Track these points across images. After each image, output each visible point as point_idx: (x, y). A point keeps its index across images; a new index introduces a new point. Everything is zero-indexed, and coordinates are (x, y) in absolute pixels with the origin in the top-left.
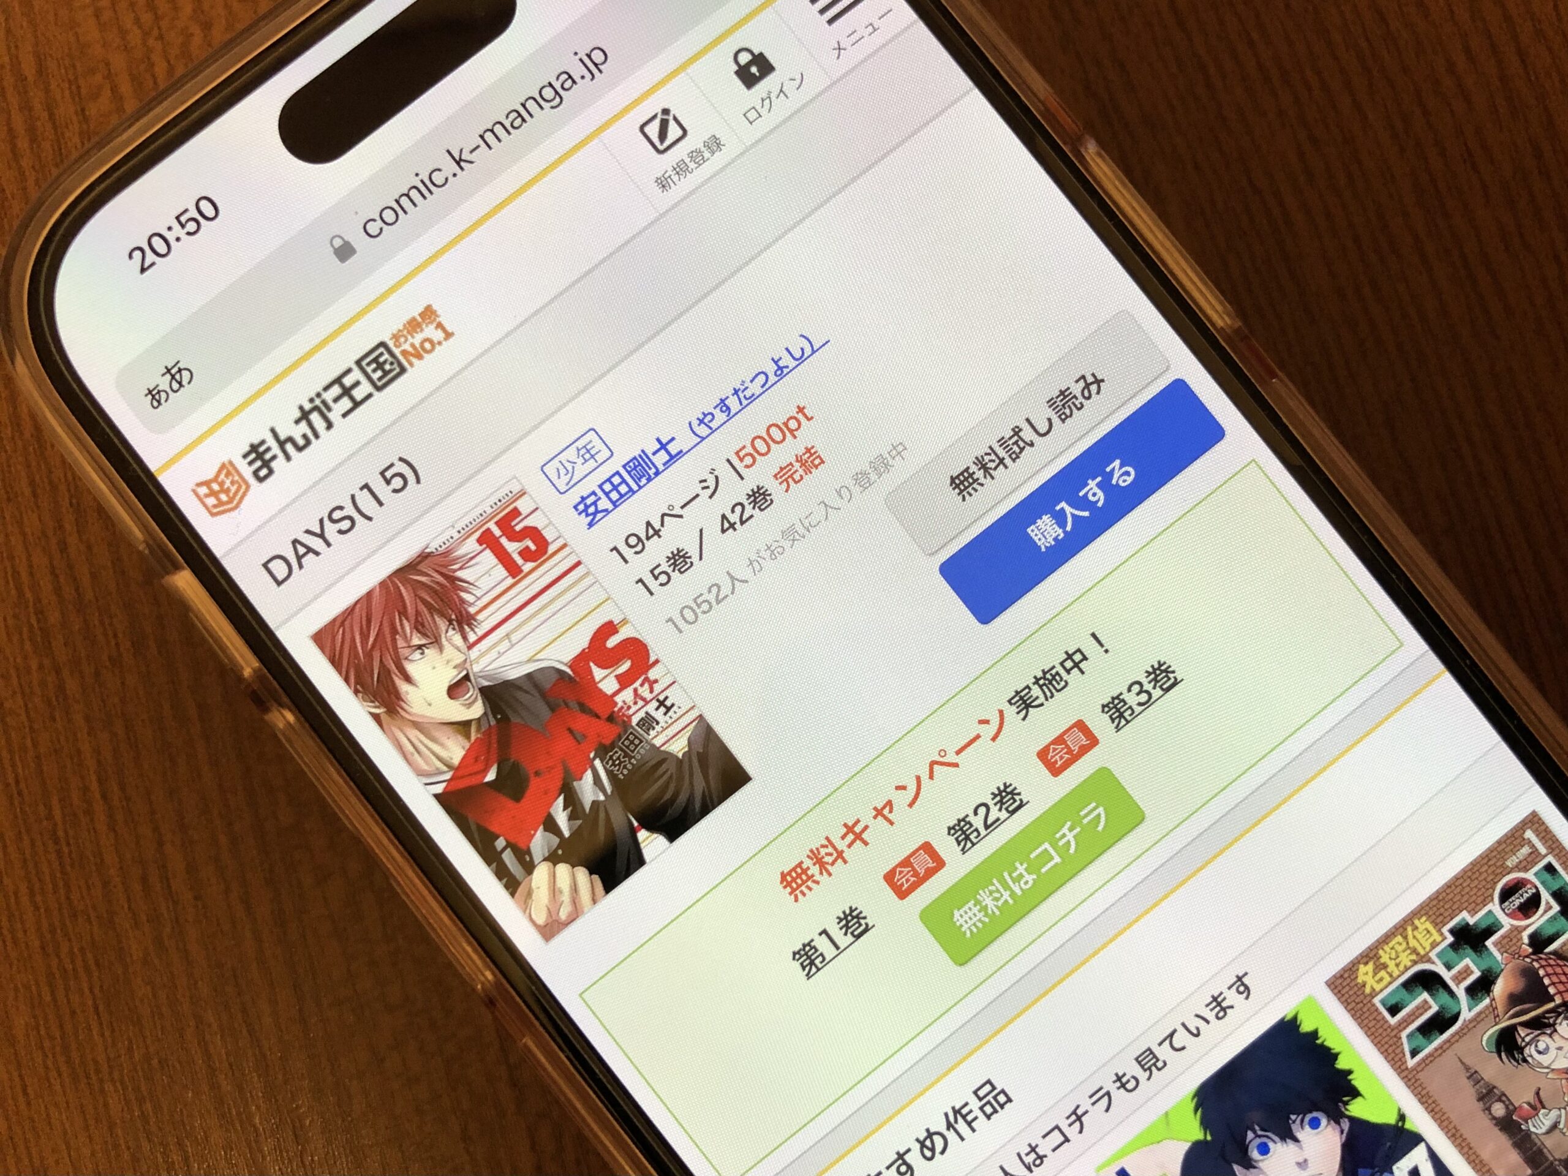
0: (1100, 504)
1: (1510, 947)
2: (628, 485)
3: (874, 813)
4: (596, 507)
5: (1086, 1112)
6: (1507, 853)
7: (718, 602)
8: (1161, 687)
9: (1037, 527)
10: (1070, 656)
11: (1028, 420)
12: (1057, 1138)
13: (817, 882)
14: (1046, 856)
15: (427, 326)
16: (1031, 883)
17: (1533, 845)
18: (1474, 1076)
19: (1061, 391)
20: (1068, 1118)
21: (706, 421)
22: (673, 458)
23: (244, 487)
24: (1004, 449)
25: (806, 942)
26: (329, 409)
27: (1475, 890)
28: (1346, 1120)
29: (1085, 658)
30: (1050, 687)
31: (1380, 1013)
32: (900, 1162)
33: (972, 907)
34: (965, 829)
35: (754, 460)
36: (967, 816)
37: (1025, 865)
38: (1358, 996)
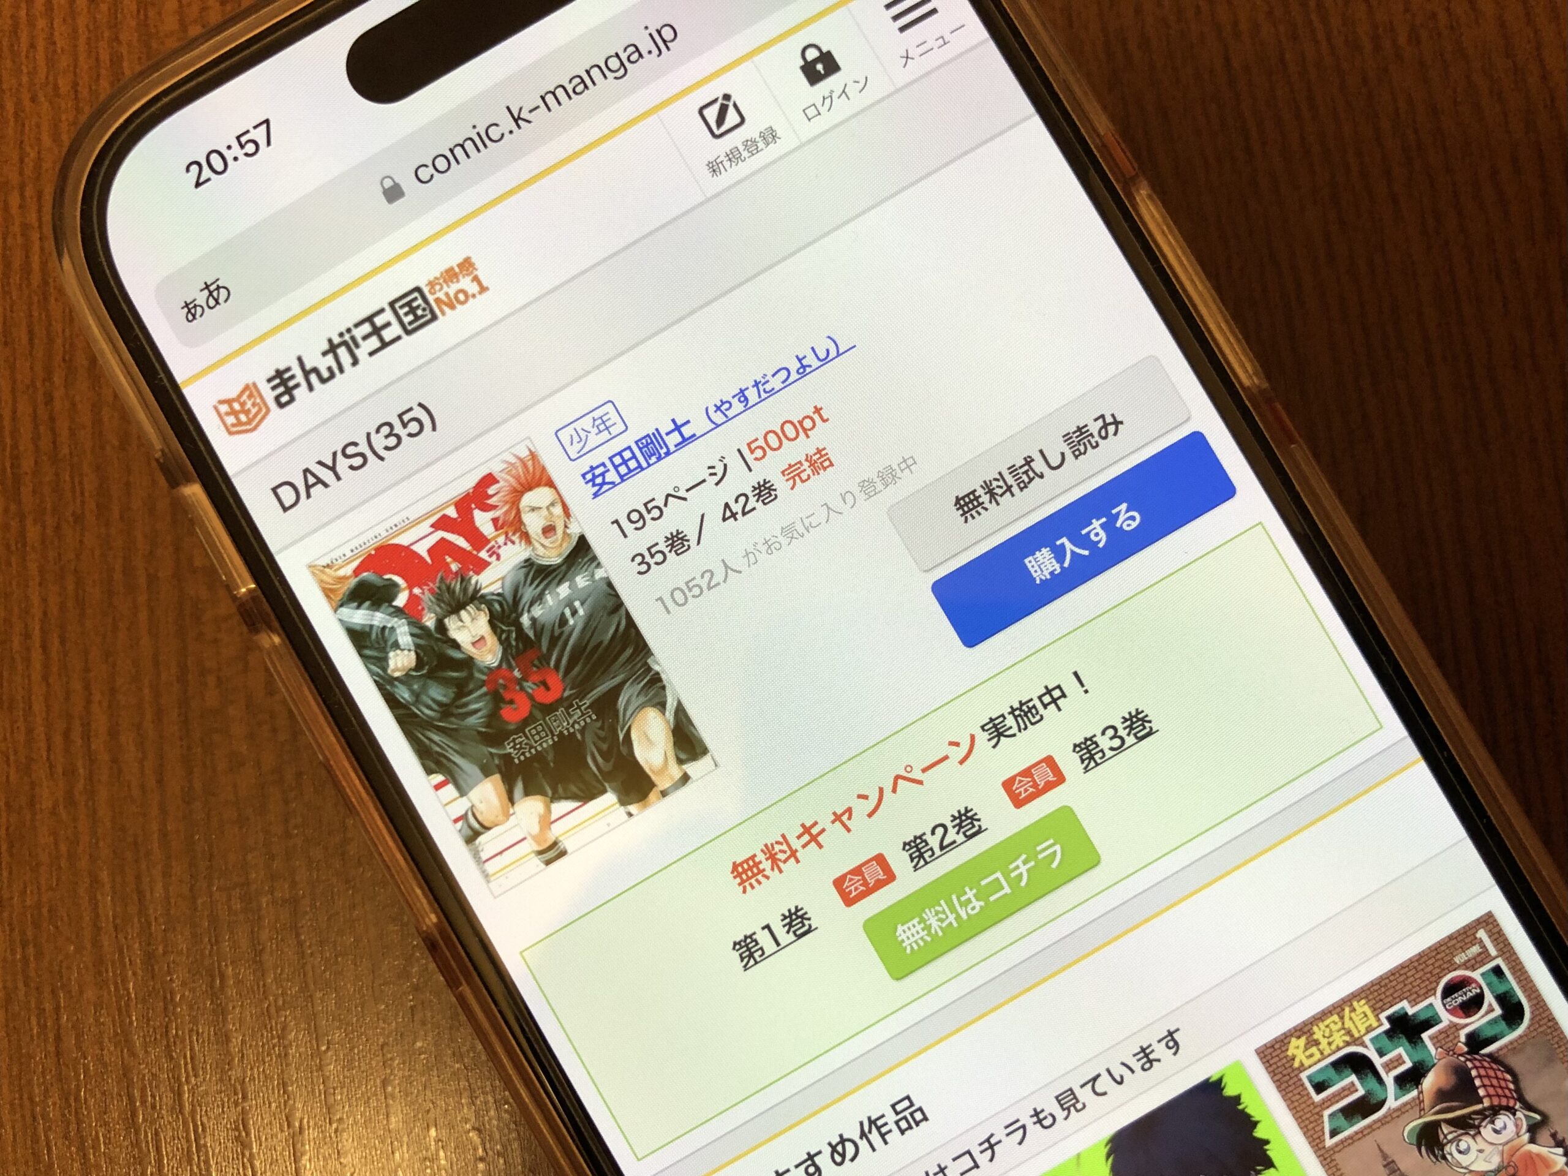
0: (1101, 545)
1: (1446, 1043)
2: (638, 462)
3: (833, 817)
4: (604, 479)
5: (1000, 1142)
6: (1456, 949)
7: (710, 588)
8: (1135, 735)
9: (1035, 559)
10: (1049, 692)
11: (1041, 452)
12: (967, 1162)
13: (767, 878)
14: (997, 886)
15: (464, 277)
16: (978, 909)
17: (1484, 946)
18: (1390, 1165)
19: (1078, 427)
20: (981, 1144)
21: (723, 408)
22: (685, 441)
23: (264, 410)
24: (1014, 476)
25: (748, 934)
26: (357, 346)
27: (1419, 981)
29: (1064, 695)
30: (1025, 718)
31: (1306, 1089)
32: (809, 1162)
33: (916, 924)
34: (920, 846)
35: (765, 453)
36: (924, 834)
37: (974, 891)
38: (1286, 1068)
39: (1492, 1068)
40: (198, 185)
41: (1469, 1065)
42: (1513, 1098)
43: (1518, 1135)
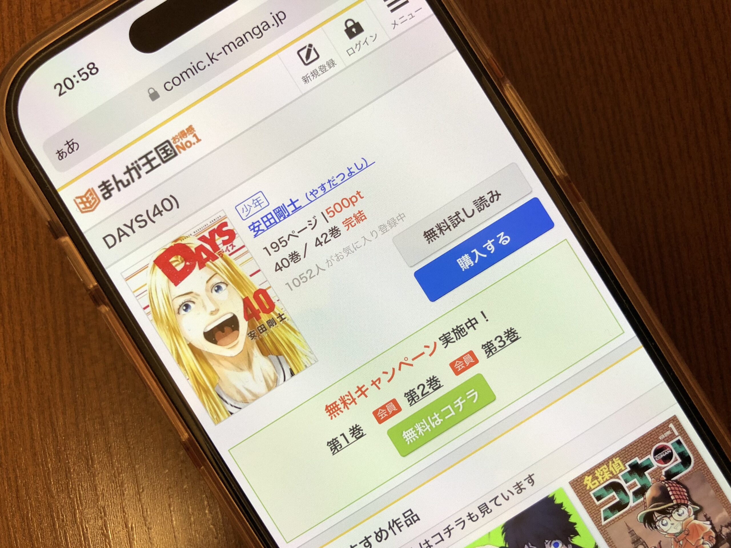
0: (492, 252)
1: (656, 476)
2: (275, 219)
3: (372, 383)
4: (259, 228)
5: (453, 528)
6: (660, 433)
7: (310, 278)
8: (510, 340)
9: (462, 260)
10: (470, 321)
11: (463, 209)
12: (438, 538)
13: (342, 412)
14: (448, 412)
15: (189, 135)
16: (440, 423)
17: (673, 431)
18: (631, 532)
19: (480, 197)
20: (444, 530)
21: (314, 193)
22: (297, 209)
23: (97, 201)
24: (451, 221)
25: (334, 438)
26: (140, 169)
27: (643, 448)
28: (571, 545)
29: (477, 323)
30: (459, 334)
31: (592, 499)
32: (366, 541)
33: (412, 431)
35: (334, 214)
37: (438, 414)
38: (583, 490)
39: (677, 486)
40: (60, 94)
41: (667, 485)
42: (687, 499)
43: (689, 516)
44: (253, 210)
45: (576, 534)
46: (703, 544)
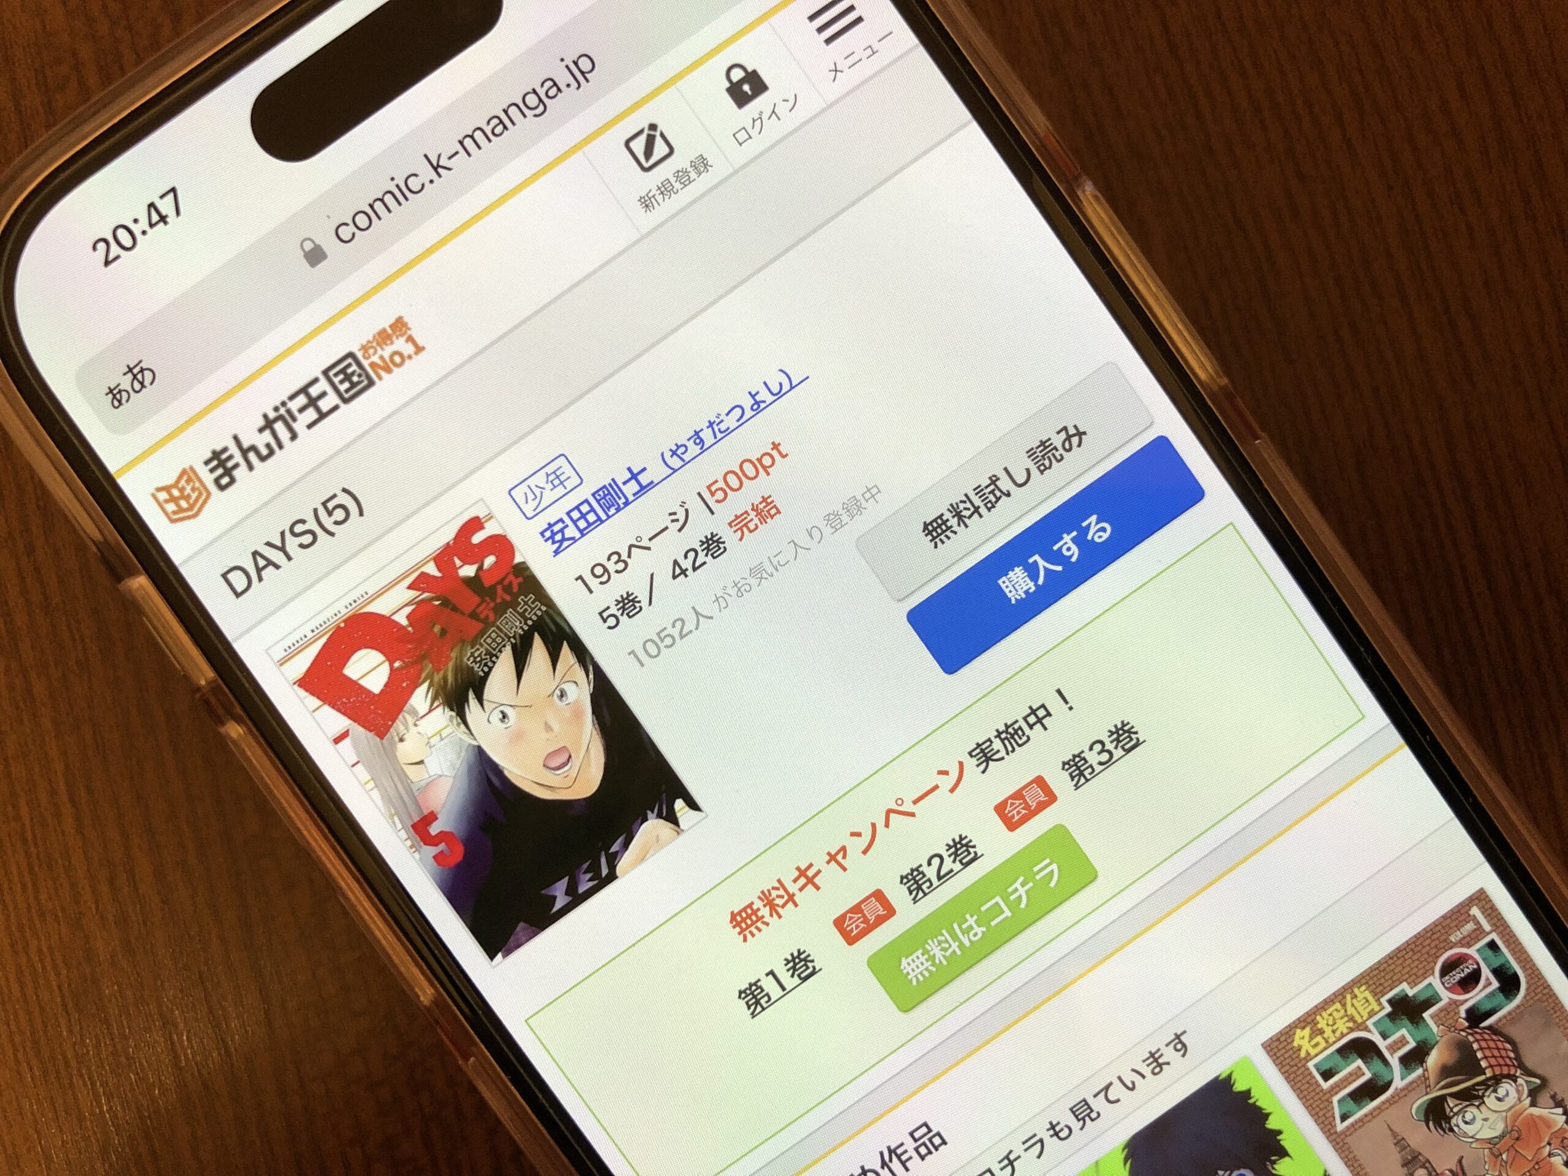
0: (1074, 559)
1: (1447, 1020)
2: (597, 515)
3: (828, 858)
4: (563, 535)
5: (1019, 1157)
6: (1451, 928)
7: (682, 637)
8: (1123, 747)
9: (1009, 580)
10: (1033, 712)
11: (1006, 469)
13: (767, 924)
14: (997, 910)
15: (397, 338)
16: (980, 935)
17: (1479, 922)
18: (1400, 1143)
19: (1041, 441)
20: (1000, 1162)
21: (679, 452)
22: (643, 489)
23: (204, 495)
24: (980, 497)
25: (753, 981)
26: (294, 419)
27: (1417, 963)
29: (1049, 714)
30: (1012, 741)
31: (1314, 1077)
33: (920, 956)
34: (917, 878)
35: (726, 495)
36: (921, 866)
37: (975, 917)
38: (1293, 1059)
39: (1492, 1040)
40: (107, 263)
41: (1471, 1038)
42: (1514, 1065)
43: (1520, 1100)
44: (549, 496)
45: (1283, 1153)
46: (1550, 1155)
